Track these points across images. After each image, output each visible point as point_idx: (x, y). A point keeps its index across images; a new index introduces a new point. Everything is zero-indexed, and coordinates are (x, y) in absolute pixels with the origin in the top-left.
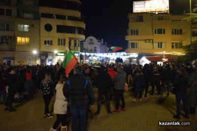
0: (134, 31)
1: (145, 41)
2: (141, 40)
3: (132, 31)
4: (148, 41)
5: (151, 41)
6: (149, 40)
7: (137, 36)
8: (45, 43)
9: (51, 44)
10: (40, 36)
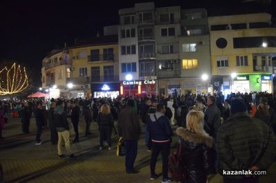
8: (218, 62)
9: (227, 65)
10: (210, 55)
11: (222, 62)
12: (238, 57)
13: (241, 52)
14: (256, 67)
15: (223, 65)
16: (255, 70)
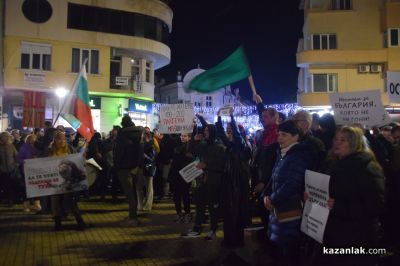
0: (324, 38)
1: (360, 67)
2: (348, 66)
3: (316, 38)
4: (368, 69)
5: (379, 69)
6: (373, 65)
7: (333, 52)
9: (47, 66)
10: (4, 35)
11: (36, 57)
12: (76, 51)
13: (83, 39)
14: (117, 79)
15: (36, 66)
16: (114, 86)
